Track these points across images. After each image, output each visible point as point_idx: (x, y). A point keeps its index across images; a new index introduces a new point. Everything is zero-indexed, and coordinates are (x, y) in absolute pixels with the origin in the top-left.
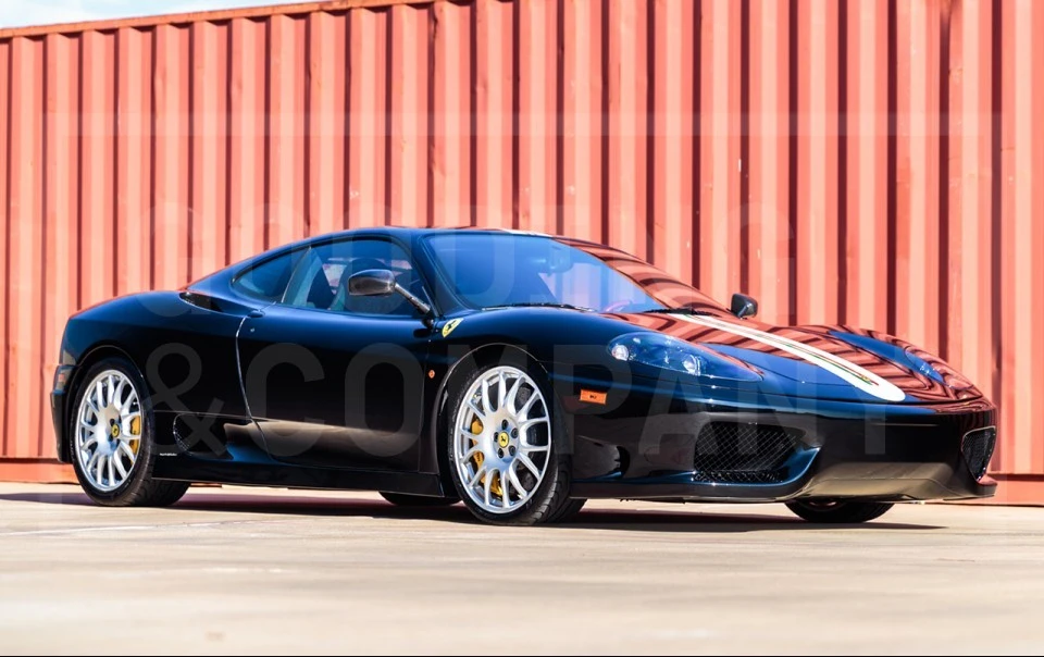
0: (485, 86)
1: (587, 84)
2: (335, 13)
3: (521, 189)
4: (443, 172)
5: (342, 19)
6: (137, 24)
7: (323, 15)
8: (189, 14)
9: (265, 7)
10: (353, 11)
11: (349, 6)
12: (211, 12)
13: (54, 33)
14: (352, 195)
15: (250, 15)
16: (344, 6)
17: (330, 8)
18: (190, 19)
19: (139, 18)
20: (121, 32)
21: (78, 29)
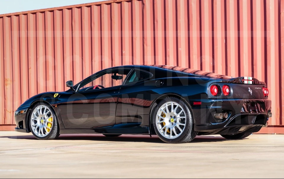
0: (157, 22)
1: (184, 20)
2: (118, 3)
3: (167, 50)
4: (147, 45)
5: (120, 4)
6: (67, 8)
7: (115, 3)
8: (80, 5)
9: (100, 2)
10: (122, 2)
11: (121, 1)
12: (86, 4)
13: (47, 11)
14: (123, 52)
15: (96, 4)
16: (120, 1)
17: (116, 2)
18: (81, 6)
19: (68, 6)
20: (64, 10)
21: (53, 10)
